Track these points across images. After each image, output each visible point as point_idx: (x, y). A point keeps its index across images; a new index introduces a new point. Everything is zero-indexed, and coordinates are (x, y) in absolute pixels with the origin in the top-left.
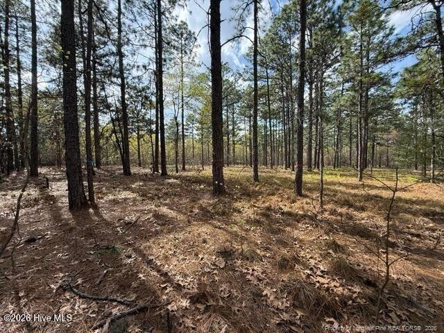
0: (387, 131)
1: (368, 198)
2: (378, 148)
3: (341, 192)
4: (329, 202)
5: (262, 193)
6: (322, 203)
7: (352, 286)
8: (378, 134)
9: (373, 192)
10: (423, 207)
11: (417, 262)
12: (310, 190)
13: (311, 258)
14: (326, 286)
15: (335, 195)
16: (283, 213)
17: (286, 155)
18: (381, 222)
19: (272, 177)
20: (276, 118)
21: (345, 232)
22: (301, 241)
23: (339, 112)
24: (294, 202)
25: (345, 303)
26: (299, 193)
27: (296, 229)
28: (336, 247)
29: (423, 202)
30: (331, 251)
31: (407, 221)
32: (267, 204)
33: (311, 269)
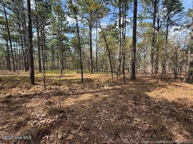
0: (68, 57)
1: (63, 81)
2: (67, 63)
3: (54, 80)
4: (48, 85)
5: (3, 88)
6: (45, 86)
7: (55, 116)
8: (66, 58)
9: (65, 78)
10: (77, 81)
11: (75, 98)
12: (40, 81)
13: (38, 114)
14: (44, 123)
15: (51, 82)
16: (21, 97)
17: (25, 64)
18: (67, 88)
19: (15, 77)
20: (16, 41)
21: (55, 95)
22: (32, 108)
23: (52, 46)
24: (29, 89)
25: (52, 125)
26: (33, 83)
27: (30, 102)
28: (50, 103)
29: (77, 79)
30: (48, 106)
31: (73, 86)
32: (7, 95)
33: (38, 119)
